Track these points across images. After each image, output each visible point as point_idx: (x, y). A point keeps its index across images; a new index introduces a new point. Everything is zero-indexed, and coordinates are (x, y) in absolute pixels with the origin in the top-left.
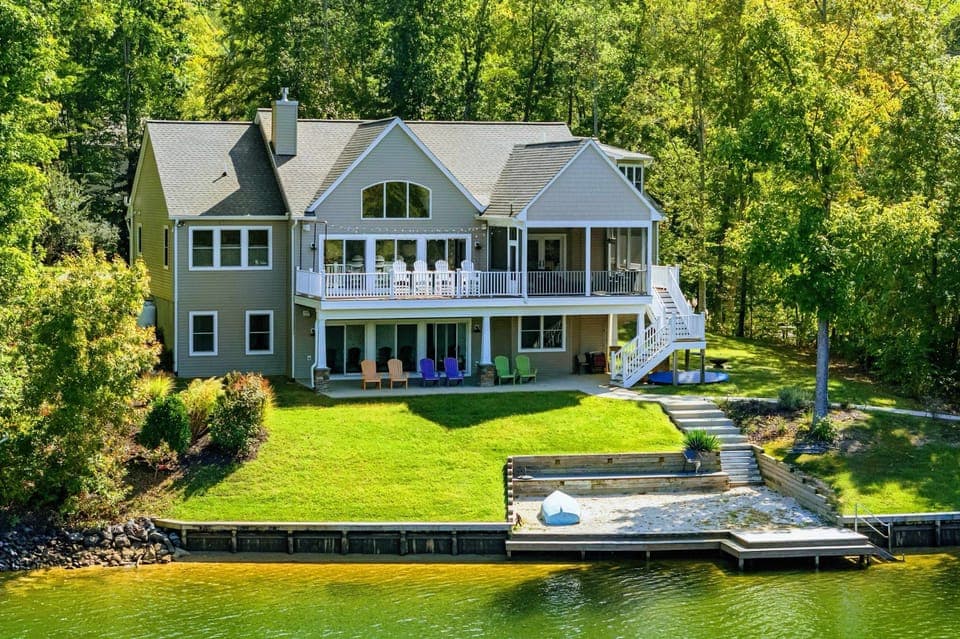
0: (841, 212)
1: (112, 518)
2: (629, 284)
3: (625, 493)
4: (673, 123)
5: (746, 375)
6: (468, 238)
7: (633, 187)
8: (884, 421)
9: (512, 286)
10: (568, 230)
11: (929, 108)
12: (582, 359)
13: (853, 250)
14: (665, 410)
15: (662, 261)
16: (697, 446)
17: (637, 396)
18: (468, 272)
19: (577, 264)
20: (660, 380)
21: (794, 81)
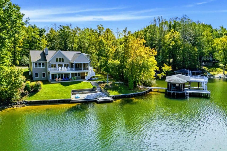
0: (110, 61)
1: (18, 101)
2: (87, 69)
3: (86, 93)
4: (93, 52)
5: (100, 78)
6: (69, 64)
7: (87, 59)
8: (114, 83)
9: (74, 69)
10: (80, 63)
11: (118, 50)
12: (82, 77)
13: (111, 65)
14: (91, 83)
15: (90, 66)
16: (94, 88)
17: (88, 81)
18: (68, 68)
19: (81, 67)
20: (91, 79)
21: (104, 47)
